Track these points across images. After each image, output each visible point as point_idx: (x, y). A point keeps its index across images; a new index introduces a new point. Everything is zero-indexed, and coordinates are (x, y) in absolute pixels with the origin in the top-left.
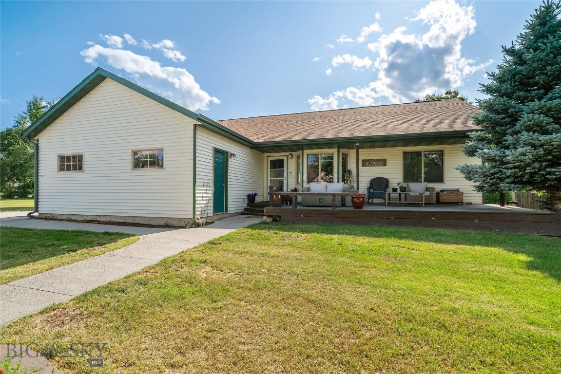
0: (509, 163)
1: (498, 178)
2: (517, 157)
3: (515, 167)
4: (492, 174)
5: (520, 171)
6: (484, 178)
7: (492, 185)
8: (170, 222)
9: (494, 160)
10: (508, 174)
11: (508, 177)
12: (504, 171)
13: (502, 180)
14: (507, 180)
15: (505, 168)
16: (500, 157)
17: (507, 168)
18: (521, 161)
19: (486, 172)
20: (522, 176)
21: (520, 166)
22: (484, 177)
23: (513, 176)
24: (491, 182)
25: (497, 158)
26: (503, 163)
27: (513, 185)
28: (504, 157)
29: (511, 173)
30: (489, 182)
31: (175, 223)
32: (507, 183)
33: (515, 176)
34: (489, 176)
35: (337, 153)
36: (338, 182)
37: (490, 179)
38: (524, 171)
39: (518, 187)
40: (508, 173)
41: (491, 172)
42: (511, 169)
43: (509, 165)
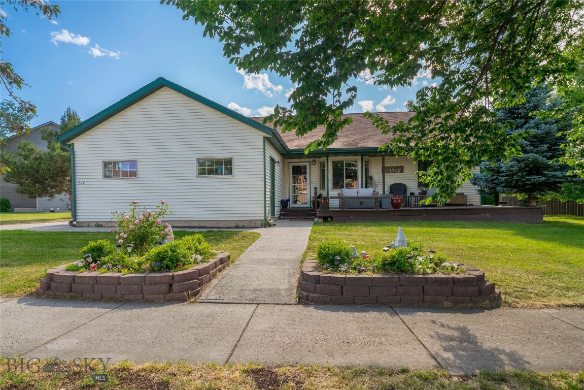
0: (503, 172)
1: (496, 184)
2: (508, 169)
3: (506, 176)
4: (492, 180)
5: (510, 178)
6: (486, 184)
7: (492, 188)
8: (240, 224)
9: (492, 170)
10: (502, 181)
11: (502, 183)
12: (500, 178)
13: (498, 184)
14: (502, 185)
15: (500, 176)
16: (497, 168)
17: (502, 176)
18: (511, 171)
19: (488, 179)
20: (511, 182)
21: (510, 174)
22: (487, 182)
23: (505, 182)
24: (491, 186)
25: (495, 169)
26: (499, 172)
27: (505, 189)
28: (500, 168)
29: (505, 180)
30: (489, 186)
31: (246, 224)
32: (502, 187)
33: (506, 181)
34: (489, 182)
35: (360, 160)
36: (362, 188)
37: (491, 184)
38: (512, 178)
39: (508, 190)
40: (503, 179)
41: (491, 178)
42: (504, 176)
43: (503, 174)
